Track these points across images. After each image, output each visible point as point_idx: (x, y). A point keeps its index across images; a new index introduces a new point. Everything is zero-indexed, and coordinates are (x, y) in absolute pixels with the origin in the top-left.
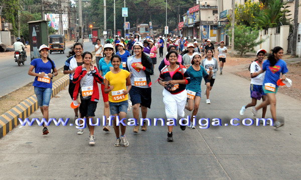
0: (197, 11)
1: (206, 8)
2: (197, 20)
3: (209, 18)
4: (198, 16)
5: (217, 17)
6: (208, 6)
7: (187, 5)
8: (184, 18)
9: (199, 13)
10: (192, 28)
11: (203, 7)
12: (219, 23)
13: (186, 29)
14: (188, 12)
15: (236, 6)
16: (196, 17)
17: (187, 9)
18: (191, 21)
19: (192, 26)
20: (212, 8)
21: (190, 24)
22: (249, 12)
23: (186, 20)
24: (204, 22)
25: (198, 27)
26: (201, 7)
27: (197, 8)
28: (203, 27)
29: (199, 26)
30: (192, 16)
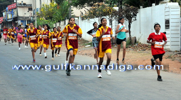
0: (15, 8)
1: (23, 6)
2: (15, 16)
3: (25, 14)
4: (15, 12)
5: (31, 14)
6: (24, 4)
7: (7, 3)
8: (4, 14)
9: (16, 10)
10: (11, 23)
11: (20, 5)
12: (32, 18)
13: (5, 24)
14: (7, 8)
15: (43, 5)
16: (14, 13)
17: (6, 6)
18: (9, 16)
19: (11, 20)
20: (28, 6)
21: (9, 19)
22: (53, 10)
23: (5, 15)
24: (21, 17)
25: (16, 22)
26: (18, 5)
27: (14, 6)
28: (20, 21)
29: (17, 20)
30: (11, 12)
